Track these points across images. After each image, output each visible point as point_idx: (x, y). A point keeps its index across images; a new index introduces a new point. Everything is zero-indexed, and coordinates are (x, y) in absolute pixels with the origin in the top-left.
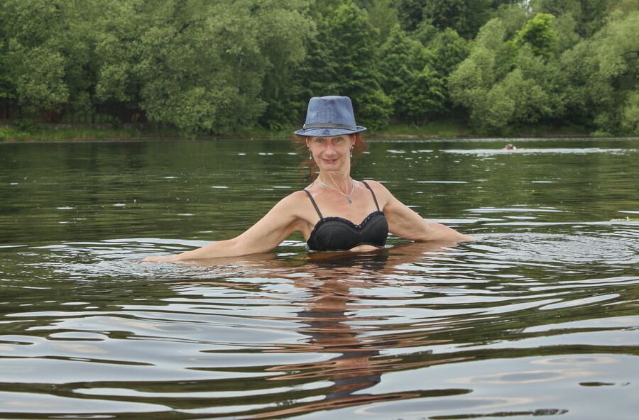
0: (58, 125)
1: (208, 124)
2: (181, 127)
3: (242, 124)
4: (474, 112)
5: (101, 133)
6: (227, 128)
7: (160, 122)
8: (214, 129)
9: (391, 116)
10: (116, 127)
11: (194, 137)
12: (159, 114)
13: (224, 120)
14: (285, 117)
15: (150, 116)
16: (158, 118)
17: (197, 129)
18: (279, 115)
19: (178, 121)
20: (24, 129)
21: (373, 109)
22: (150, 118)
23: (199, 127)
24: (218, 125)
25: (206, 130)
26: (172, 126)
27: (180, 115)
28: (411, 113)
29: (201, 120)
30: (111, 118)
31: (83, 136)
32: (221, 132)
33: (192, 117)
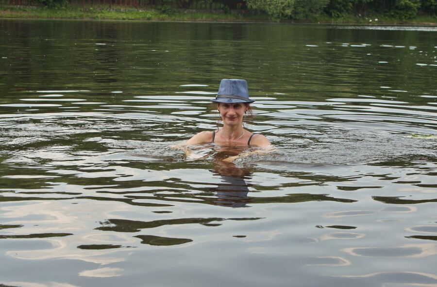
0: (187, 10)
1: (288, 12)
2: (270, 13)
3: (312, 12)
5: (215, 16)
6: (301, 15)
7: (256, 9)
8: (293, 16)
9: (418, 9)
10: (226, 12)
11: (278, 20)
12: (255, 4)
13: (300, 9)
14: (343, 8)
15: (249, 5)
16: (254, 7)
17: (281, 15)
18: (338, 6)
19: (268, 9)
20: (164, 12)
21: (406, 3)
22: (249, 6)
23: (282, 14)
24: (295, 13)
25: (287, 16)
26: (264, 12)
27: (270, 5)
28: (433, 7)
29: (284, 9)
30: (222, 6)
31: (203, 18)
32: (297, 18)
33: (277, 6)
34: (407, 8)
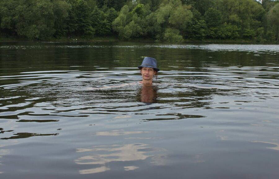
1: (37, 36)
2: (29, 37)
3: (48, 36)
4: (120, 34)
5: (2, 39)
6: (43, 38)
7: (22, 36)
9: (94, 34)
10: (7, 37)
11: (33, 40)
13: (42, 35)
14: (61, 34)
15: (18, 33)
16: (21, 34)
17: (34, 38)
18: (59, 34)
19: (28, 35)
21: (89, 32)
22: (18, 34)
23: (35, 37)
24: (40, 37)
25: (36, 38)
26: (25, 37)
27: (28, 33)
28: (100, 34)
29: (35, 35)
32: (41, 39)
33: (32, 34)
34: (90, 34)
